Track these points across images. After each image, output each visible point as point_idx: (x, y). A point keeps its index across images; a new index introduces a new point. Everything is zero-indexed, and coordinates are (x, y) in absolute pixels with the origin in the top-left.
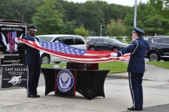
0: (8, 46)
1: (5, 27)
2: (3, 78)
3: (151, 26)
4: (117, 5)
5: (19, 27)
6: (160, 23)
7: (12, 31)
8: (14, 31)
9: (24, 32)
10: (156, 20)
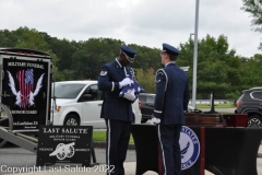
0: (18, 95)
1: (15, 60)
2: (40, 146)
3: (209, 80)
4: (139, 47)
5: (37, 62)
6: (225, 75)
7: (26, 68)
8: (30, 68)
9: (46, 70)
10: (218, 69)
